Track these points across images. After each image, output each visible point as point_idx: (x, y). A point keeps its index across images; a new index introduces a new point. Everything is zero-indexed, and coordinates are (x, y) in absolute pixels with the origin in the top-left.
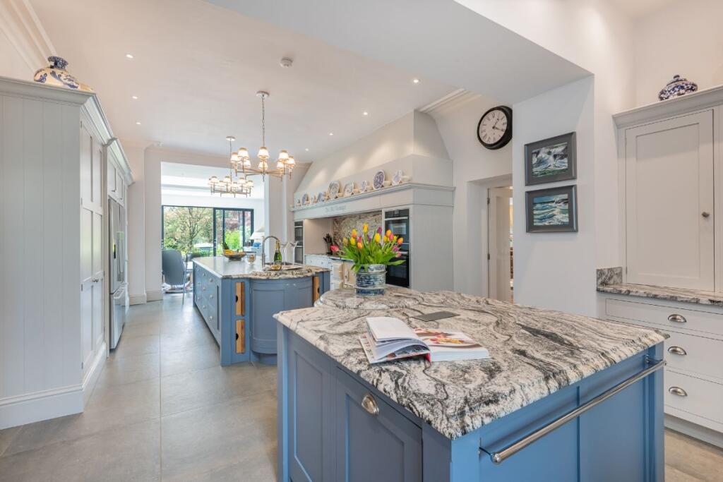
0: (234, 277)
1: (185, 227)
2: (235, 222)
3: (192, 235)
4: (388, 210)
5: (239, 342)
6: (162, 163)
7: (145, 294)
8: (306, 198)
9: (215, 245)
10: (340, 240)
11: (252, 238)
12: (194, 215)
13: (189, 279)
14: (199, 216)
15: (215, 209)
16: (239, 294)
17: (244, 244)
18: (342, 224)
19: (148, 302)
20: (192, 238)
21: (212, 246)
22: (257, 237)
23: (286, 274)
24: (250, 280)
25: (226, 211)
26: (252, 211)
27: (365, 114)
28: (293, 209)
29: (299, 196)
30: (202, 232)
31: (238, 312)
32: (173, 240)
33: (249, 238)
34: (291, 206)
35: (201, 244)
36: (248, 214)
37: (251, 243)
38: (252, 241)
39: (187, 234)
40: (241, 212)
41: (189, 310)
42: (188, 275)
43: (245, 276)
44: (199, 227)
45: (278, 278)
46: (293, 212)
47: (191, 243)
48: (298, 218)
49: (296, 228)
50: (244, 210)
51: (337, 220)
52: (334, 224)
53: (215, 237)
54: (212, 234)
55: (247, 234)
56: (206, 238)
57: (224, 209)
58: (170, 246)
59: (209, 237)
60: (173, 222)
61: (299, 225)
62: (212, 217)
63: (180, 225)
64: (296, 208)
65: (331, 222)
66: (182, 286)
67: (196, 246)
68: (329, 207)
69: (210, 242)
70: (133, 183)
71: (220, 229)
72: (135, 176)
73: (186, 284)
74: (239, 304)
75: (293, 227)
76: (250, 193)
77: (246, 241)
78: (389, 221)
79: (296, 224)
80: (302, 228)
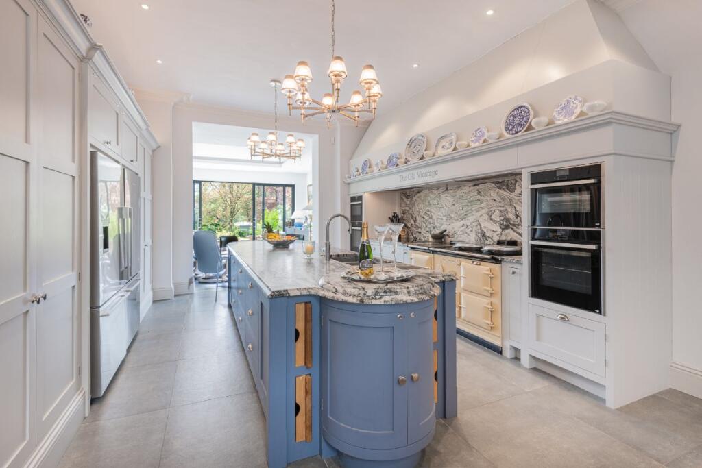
0: (292, 294)
1: (226, 207)
2: (272, 201)
3: (233, 213)
4: (536, 170)
5: (301, 418)
6: (193, 123)
7: (172, 286)
8: (367, 164)
9: (254, 224)
10: (412, 222)
11: (292, 217)
12: (234, 194)
13: (225, 267)
14: (239, 195)
15: (254, 185)
16: (300, 326)
17: (285, 224)
18: (414, 199)
19: (176, 296)
20: (232, 217)
21: (251, 224)
22: (298, 216)
23: (396, 293)
24: (323, 300)
25: (266, 187)
26: (293, 186)
27: (490, 13)
28: (348, 181)
29: (358, 162)
30: (241, 211)
31: (300, 362)
32: (215, 218)
33: (289, 217)
34: (346, 176)
35: (242, 223)
36: (289, 190)
37: (292, 223)
38: (293, 220)
39: (228, 213)
40: (282, 188)
41: (222, 313)
42: (224, 261)
43: (313, 292)
44: (239, 206)
45: (382, 302)
46: (349, 184)
47: (231, 221)
48: (355, 192)
49: (352, 205)
50: (285, 186)
51: (406, 193)
52: (402, 199)
53: (254, 216)
54: (251, 213)
55: (288, 213)
56: (245, 217)
57: (264, 185)
58: (212, 224)
59: (248, 216)
60: (215, 201)
61: (356, 201)
62: (251, 196)
63: (222, 204)
64: (353, 179)
65: (397, 196)
66: (215, 274)
67: (237, 224)
68: (406, 174)
69: (249, 220)
70: (159, 147)
71: (259, 208)
72: (160, 139)
73: (221, 273)
74: (301, 344)
75: (349, 203)
76: (300, 156)
77: (286, 221)
78: (536, 189)
79: (353, 199)
80: (361, 204)
